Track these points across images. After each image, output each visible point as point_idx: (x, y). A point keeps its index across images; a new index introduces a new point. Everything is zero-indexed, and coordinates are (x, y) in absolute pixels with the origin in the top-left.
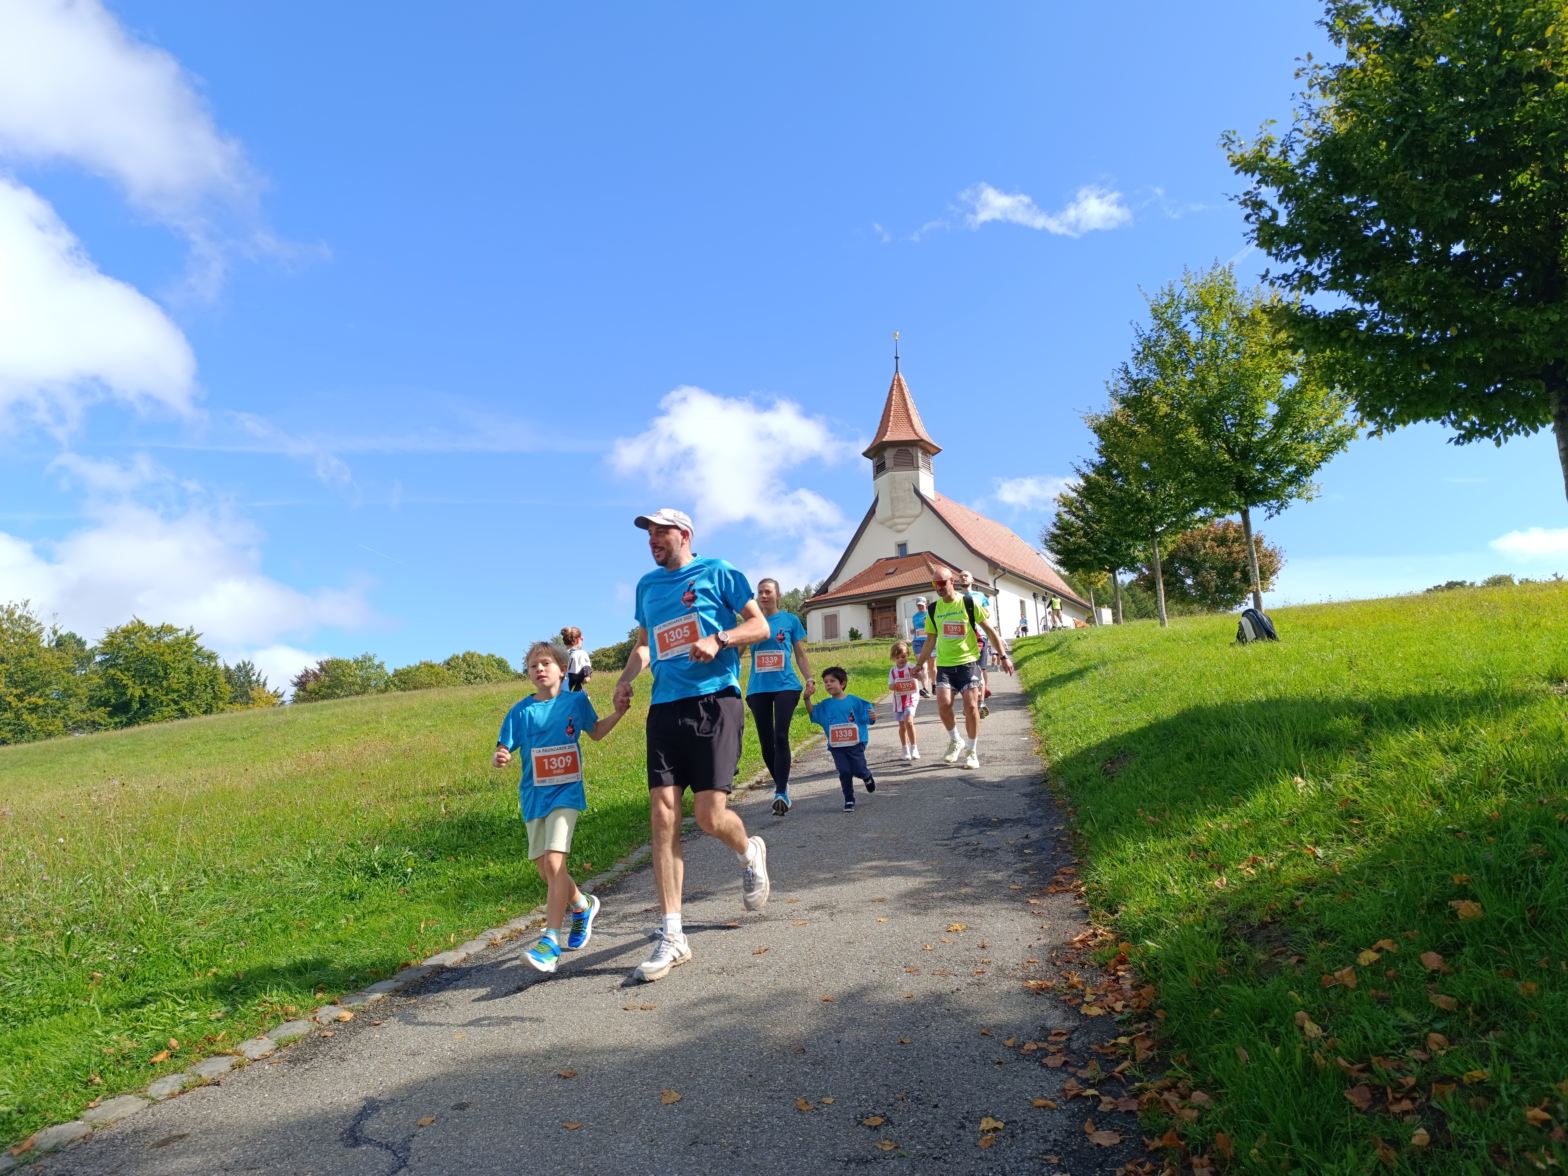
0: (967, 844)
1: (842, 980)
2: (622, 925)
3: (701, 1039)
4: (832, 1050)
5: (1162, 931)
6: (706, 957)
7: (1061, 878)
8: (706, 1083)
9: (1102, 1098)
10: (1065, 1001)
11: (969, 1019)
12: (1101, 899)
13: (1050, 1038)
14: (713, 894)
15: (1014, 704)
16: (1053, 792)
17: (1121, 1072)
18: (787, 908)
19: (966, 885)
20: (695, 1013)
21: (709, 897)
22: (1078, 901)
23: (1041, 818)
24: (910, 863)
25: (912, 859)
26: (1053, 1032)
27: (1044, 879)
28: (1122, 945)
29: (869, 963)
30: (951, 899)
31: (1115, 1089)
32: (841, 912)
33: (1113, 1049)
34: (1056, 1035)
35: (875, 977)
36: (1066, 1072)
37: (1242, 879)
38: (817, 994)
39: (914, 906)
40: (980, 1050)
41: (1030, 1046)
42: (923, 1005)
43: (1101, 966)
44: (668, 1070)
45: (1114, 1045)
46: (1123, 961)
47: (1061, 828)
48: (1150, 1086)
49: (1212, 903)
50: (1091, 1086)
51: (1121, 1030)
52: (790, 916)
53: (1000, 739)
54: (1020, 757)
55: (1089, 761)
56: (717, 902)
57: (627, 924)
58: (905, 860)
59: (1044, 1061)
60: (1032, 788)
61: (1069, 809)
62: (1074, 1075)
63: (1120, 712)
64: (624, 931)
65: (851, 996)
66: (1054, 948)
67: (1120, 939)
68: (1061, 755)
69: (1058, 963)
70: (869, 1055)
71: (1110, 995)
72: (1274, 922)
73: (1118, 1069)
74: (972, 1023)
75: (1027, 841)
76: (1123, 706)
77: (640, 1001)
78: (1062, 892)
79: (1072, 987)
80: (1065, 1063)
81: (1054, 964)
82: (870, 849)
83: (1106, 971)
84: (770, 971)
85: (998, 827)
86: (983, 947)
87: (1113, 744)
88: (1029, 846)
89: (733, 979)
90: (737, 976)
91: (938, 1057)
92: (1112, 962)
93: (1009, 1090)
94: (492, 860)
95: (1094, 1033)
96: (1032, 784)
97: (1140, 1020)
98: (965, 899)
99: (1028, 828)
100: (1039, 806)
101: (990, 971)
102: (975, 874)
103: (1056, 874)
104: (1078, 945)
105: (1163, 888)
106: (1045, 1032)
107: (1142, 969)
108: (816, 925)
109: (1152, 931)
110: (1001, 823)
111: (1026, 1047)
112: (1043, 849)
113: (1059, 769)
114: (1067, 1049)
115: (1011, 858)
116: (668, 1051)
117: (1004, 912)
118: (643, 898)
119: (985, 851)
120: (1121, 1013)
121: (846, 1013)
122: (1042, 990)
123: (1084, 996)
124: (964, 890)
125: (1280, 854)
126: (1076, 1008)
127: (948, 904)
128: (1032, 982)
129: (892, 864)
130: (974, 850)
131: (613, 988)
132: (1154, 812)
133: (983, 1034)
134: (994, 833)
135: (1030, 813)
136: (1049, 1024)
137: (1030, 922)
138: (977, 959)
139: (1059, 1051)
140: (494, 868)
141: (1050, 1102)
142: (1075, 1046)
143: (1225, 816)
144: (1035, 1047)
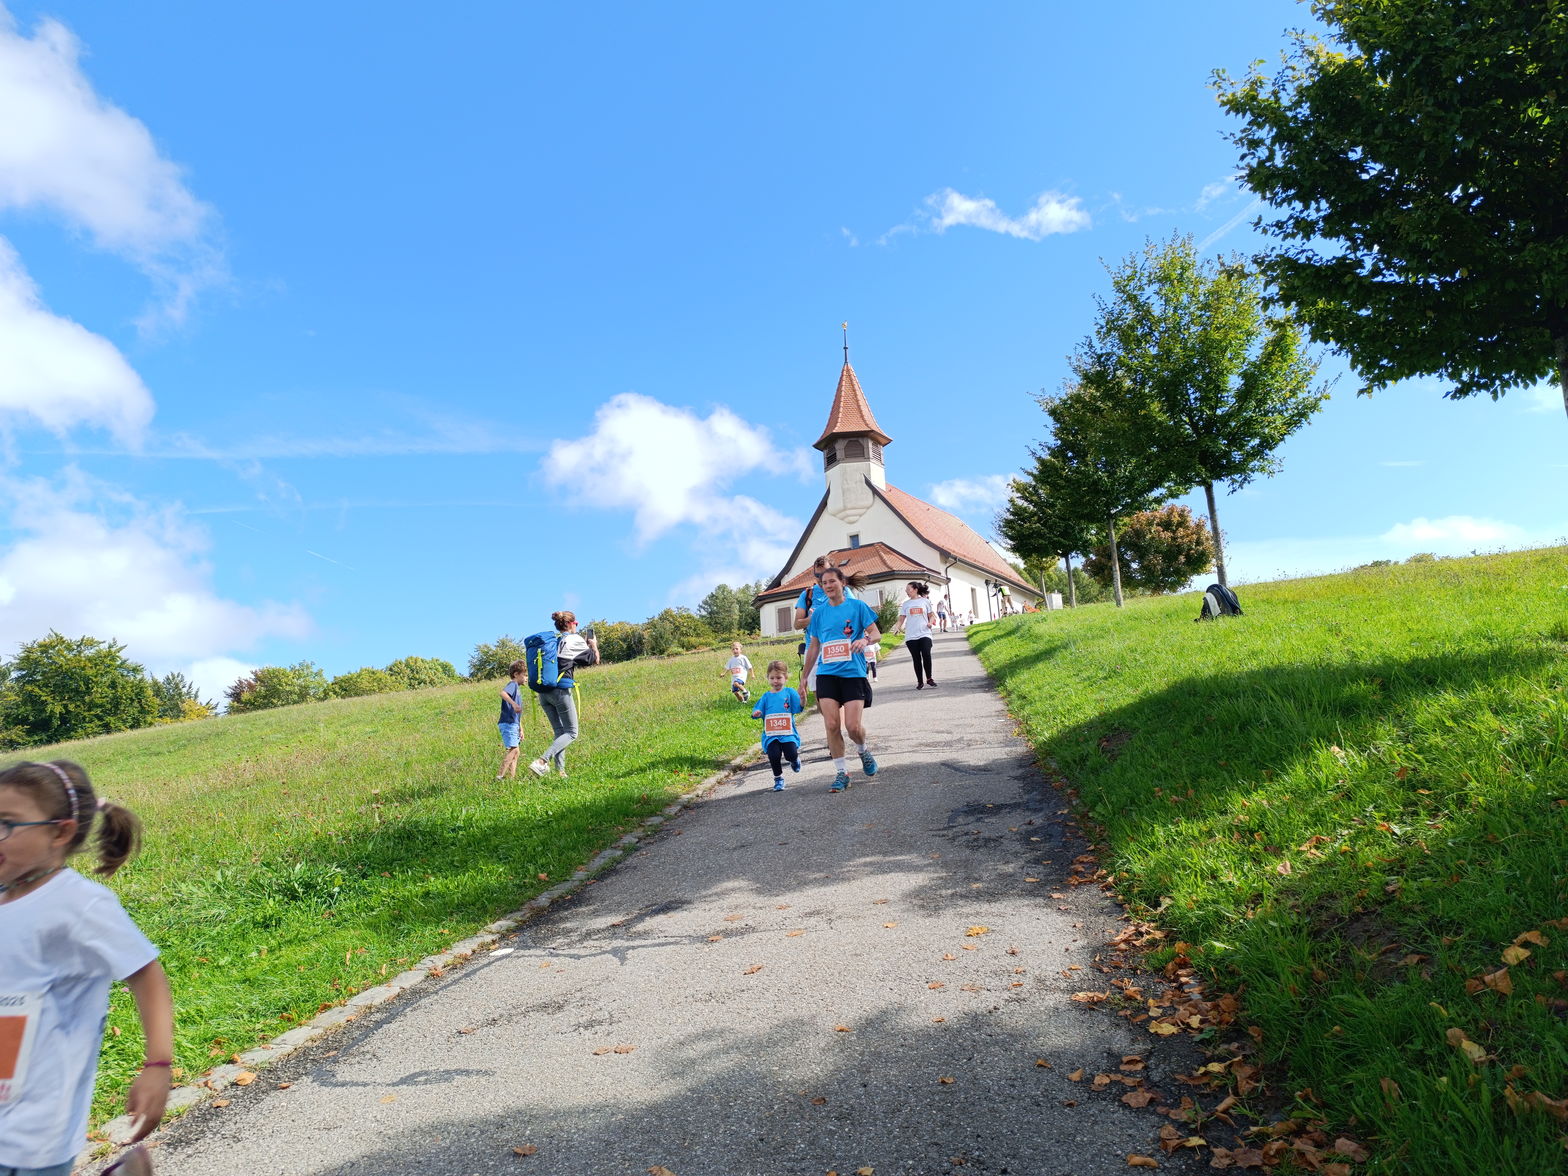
0: (966, 834)
1: (855, 1002)
2: (585, 944)
3: (693, 1091)
4: (858, 1097)
5: (1225, 927)
6: (689, 980)
7: (1080, 868)
8: (706, 1153)
9: (1216, 1150)
10: (1126, 1017)
11: (1018, 1046)
12: (1136, 890)
13: (1123, 1067)
14: (689, 902)
15: (981, 687)
16: (1045, 774)
17: (1225, 1111)
18: (776, 916)
19: (977, 880)
20: (683, 1055)
21: (685, 906)
22: (1108, 894)
23: (1040, 801)
24: (908, 857)
25: (909, 852)
26: (1125, 1059)
27: (1061, 870)
28: (1179, 946)
29: (883, 980)
30: (962, 896)
31: (1223, 1135)
32: (840, 917)
33: (1205, 1080)
34: (1129, 1062)
35: (895, 998)
36: (1154, 1113)
37: (1307, 862)
38: (829, 1023)
39: (922, 907)
40: (1042, 1087)
41: (1101, 1080)
42: (959, 1031)
43: (1157, 970)
44: (655, 1136)
45: (1206, 1073)
46: (1183, 965)
47: (1066, 811)
48: (1270, 1130)
49: (1281, 892)
50: (1194, 1133)
51: (1209, 1054)
52: (781, 927)
53: (975, 722)
54: (1001, 739)
55: (1081, 740)
56: (695, 912)
57: (591, 943)
58: (901, 854)
59: (1124, 1099)
60: (1021, 771)
61: (1069, 791)
62: (1166, 1117)
63: (1103, 689)
64: (588, 952)
65: (870, 1022)
66: (1095, 951)
67: (1171, 939)
68: (1047, 735)
69: (1105, 969)
70: (906, 1102)
71: (1181, 1008)
72: (1367, 913)
73: (1221, 1107)
74: (1022, 1051)
75: (1031, 828)
76: (1104, 684)
77: (613, 1042)
78: (1085, 883)
79: (1129, 998)
80: (1152, 1101)
81: (1101, 971)
82: (860, 843)
83: (1164, 977)
84: (767, 995)
85: (995, 814)
86: (1013, 953)
87: (1104, 721)
88: (1035, 833)
89: (724, 1008)
90: (729, 1003)
91: (991, 1100)
92: (1170, 966)
93: (1091, 1143)
94: (433, 873)
95: (1174, 1059)
96: (1020, 766)
97: (1227, 1039)
98: (978, 896)
99: (1028, 813)
100: (1034, 789)
101: (1028, 983)
102: (983, 866)
103: (1072, 863)
104: (1123, 946)
105: (1214, 877)
106: (1114, 1059)
107: (1211, 974)
108: (814, 935)
109: (1213, 928)
110: (998, 809)
111: (1097, 1080)
112: (1051, 835)
113: (1049, 749)
114: (1147, 1083)
115: (1017, 847)
116: (653, 1109)
117: (1026, 909)
118: (609, 911)
119: (987, 840)
120: (1200, 1030)
121: (868, 1045)
122: (1095, 1003)
123: (1147, 1010)
124: (975, 886)
125: (1345, 832)
126: (1143, 1027)
127: (961, 902)
128: (1081, 995)
129: (887, 859)
130: (975, 840)
131: (579, 1026)
132: (1174, 791)
133: (1040, 1066)
134: (993, 820)
135: (1026, 797)
136: (1116, 1047)
137: (1060, 921)
138: (1010, 968)
139: (1140, 1085)
140: (435, 884)
141: (1149, 1159)
142: (1156, 1076)
143: (1260, 792)
144: (1106, 1081)
